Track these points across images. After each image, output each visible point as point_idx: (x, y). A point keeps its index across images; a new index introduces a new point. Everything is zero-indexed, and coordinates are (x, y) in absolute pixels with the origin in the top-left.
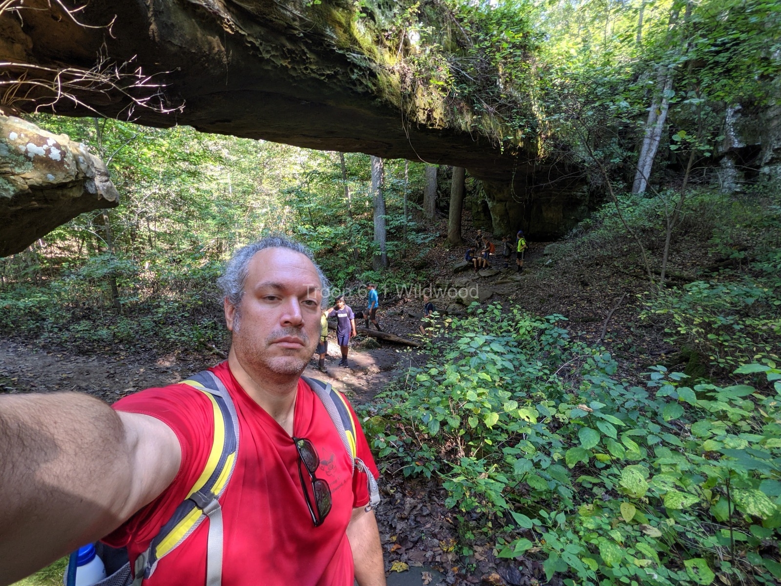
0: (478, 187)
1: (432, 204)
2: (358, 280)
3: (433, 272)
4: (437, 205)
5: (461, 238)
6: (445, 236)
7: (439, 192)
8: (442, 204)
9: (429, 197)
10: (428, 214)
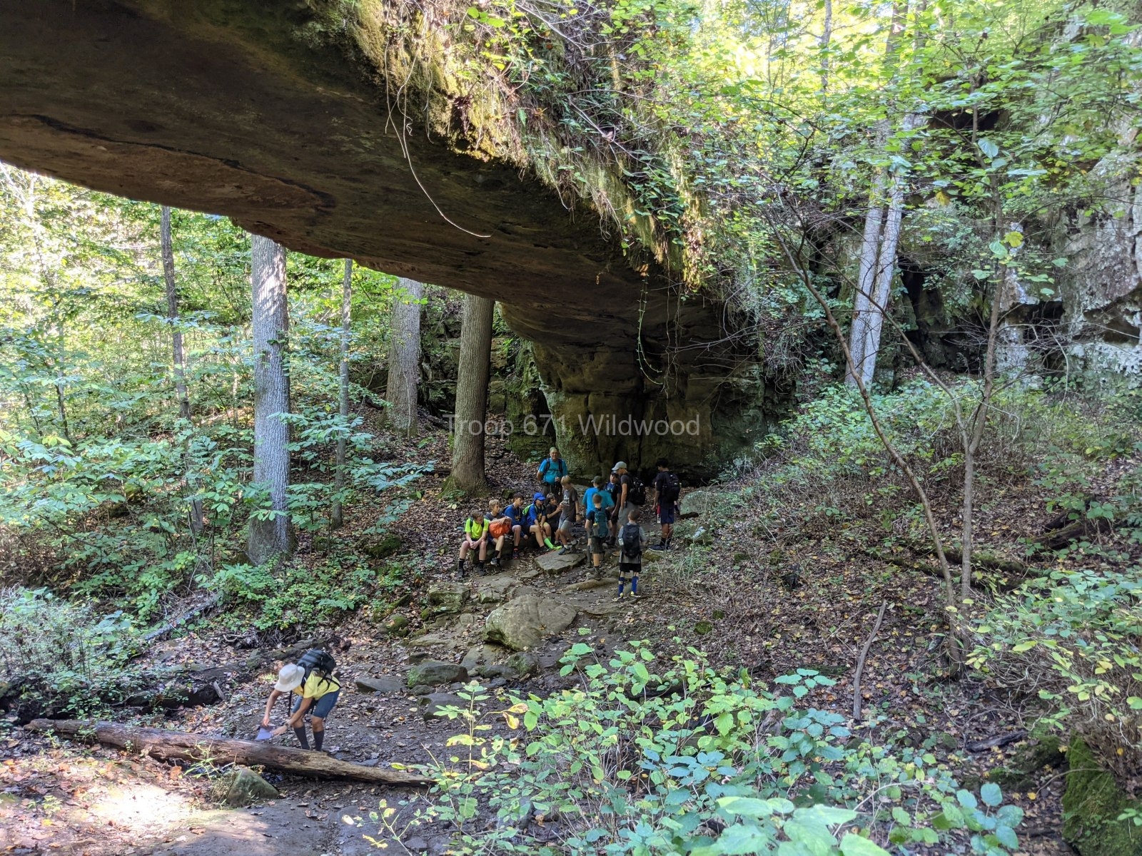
0: (519, 358)
1: (409, 394)
2: (204, 591)
3: (419, 565)
4: (421, 400)
5: (485, 476)
6: (445, 473)
7: (425, 365)
8: (434, 395)
9: (401, 377)
10: (398, 417)
